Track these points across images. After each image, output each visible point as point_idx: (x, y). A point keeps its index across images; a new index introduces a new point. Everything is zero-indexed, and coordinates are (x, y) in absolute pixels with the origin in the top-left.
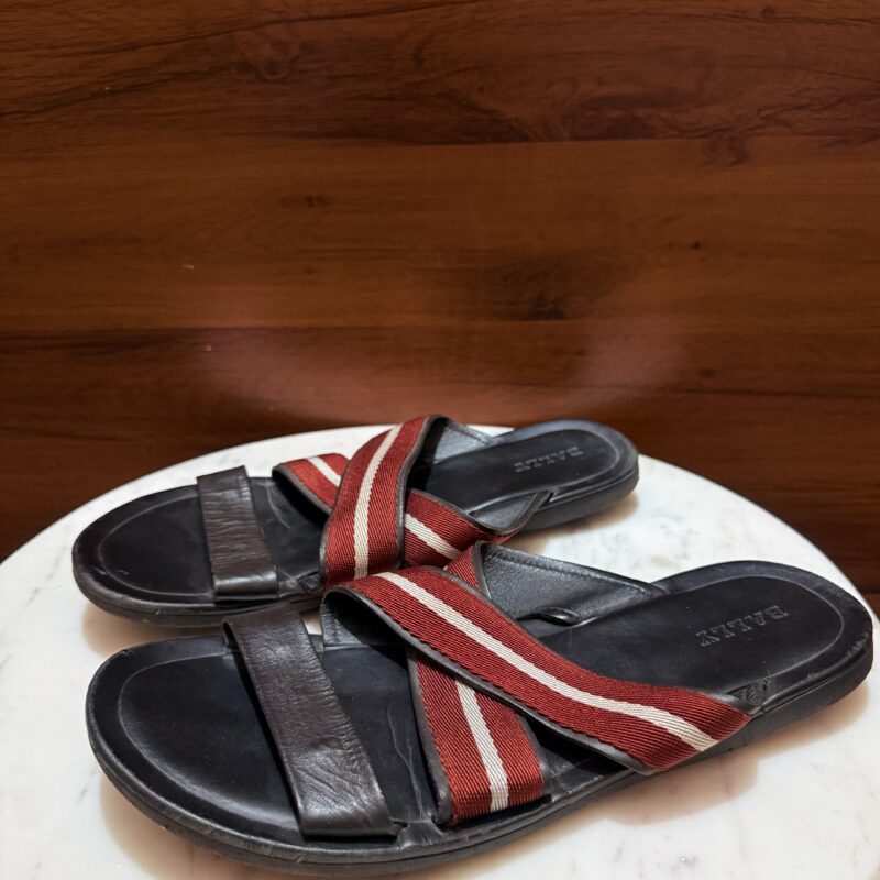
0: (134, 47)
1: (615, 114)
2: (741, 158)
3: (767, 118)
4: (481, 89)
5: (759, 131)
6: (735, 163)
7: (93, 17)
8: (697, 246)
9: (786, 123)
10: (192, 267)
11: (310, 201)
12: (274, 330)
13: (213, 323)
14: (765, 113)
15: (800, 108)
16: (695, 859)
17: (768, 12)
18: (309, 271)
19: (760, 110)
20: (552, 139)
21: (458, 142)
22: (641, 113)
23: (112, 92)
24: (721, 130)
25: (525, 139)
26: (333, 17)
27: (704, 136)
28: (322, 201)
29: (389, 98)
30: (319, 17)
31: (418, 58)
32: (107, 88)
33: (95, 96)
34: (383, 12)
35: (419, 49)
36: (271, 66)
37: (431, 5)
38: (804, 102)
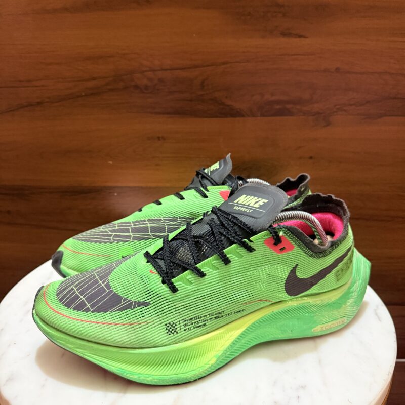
0: (94, 79)
1: (278, 107)
2: (328, 124)
3: (338, 109)
4: (226, 97)
5: (335, 114)
6: (325, 126)
8: (311, 158)
9: (345, 111)
10: (111, 162)
11: (159, 138)
12: (142, 188)
13: (119, 185)
14: (338, 107)
15: (351, 105)
16: (305, 386)
17: (337, 70)
18: (157, 165)
19: (335, 106)
20: (253, 116)
21: (217, 117)
22: (288, 106)
23: (86, 95)
24: (321, 114)
25: (243, 116)
26: (171, 70)
27: (314, 115)
28: (164, 138)
29: (191, 100)
30: (166, 70)
31: (202, 84)
32: (83, 94)
33: (78, 96)
34: (189, 68)
35: (203, 82)
36: (146, 87)
37: (208, 66)
38: (353, 103)
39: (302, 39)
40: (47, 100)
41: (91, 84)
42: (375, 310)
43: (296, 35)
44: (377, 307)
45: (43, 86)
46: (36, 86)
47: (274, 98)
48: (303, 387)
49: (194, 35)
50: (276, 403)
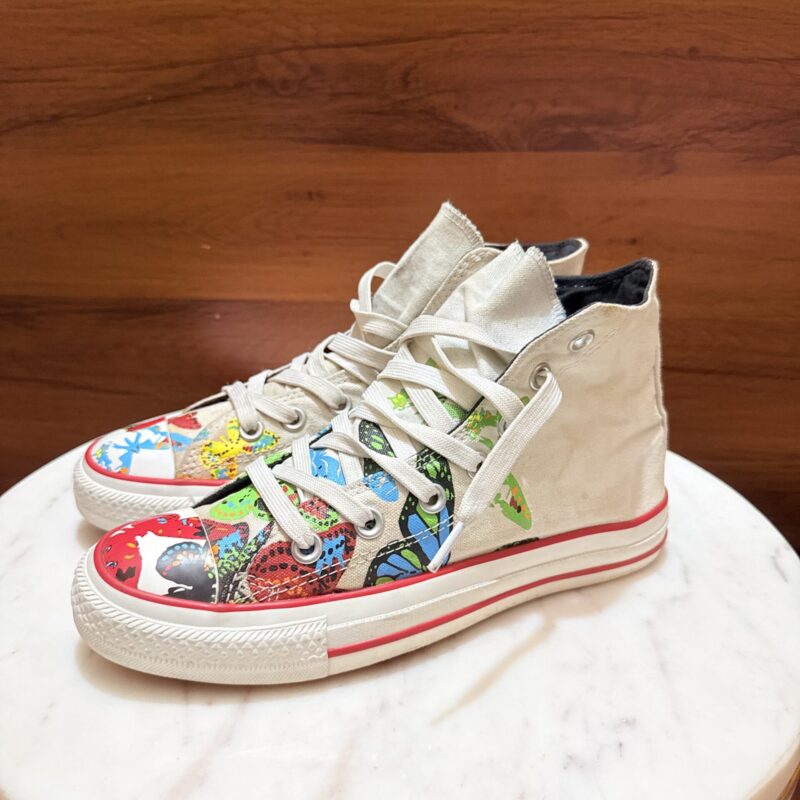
0: (172, 65)
1: (566, 130)
2: (671, 169)
3: (693, 136)
4: (456, 107)
5: (686, 147)
6: (667, 173)
7: (144, 41)
8: (634, 242)
9: (707, 141)
10: (208, 247)
11: (310, 195)
13: (226, 295)
14: (692, 132)
15: (721, 129)
16: (634, 721)
17: (693, 51)
18: (305, 254)
19: (687, 130)
20: (513, 149)
21: (435, 150)
22: (589, 129)
23: (154, 101)
24: (655, 146)
25: (490, 148)
26: (337, 46)
27: (641, 150)
28: (320, 195)
29: (380, 113)
30: (326, 46)
31: (405, 81)
32: (150, 98)
33: (139, 104)
35: (406, 74)
36: (285, 84)
37: (418, 39)
38: (724, 124)
40: (73, 111)
41: (166, 76)
42: (774, 558)
44: (777, 551)
45: (65, 80)
46: (50, 81)
47: (557, 111)
48: (630, 723)
50: (570, 757)
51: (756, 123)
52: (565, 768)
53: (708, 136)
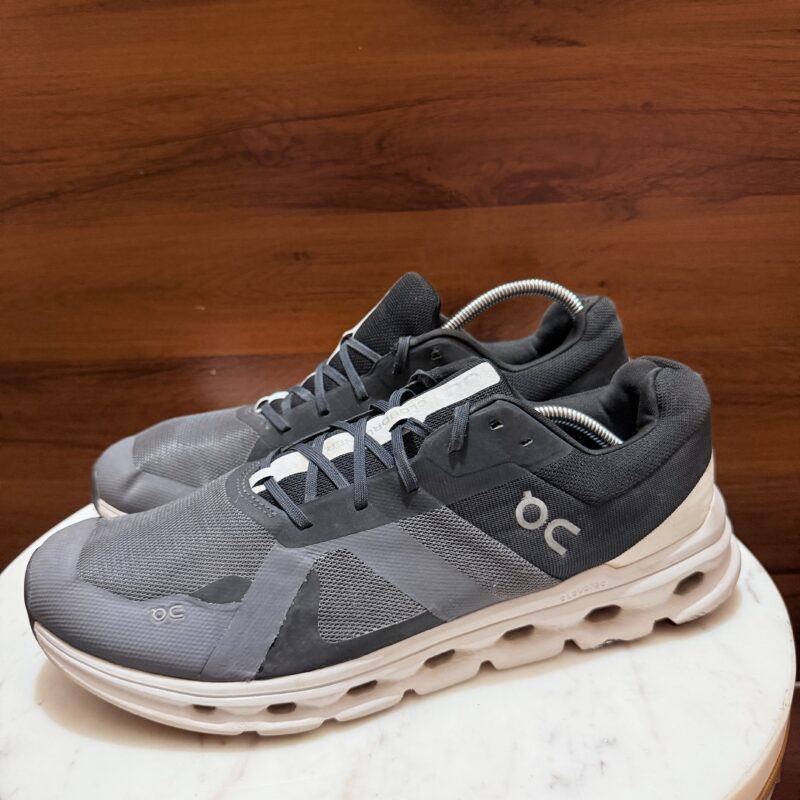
0: (163, 142)
1: (532, 185)
2: (634, 215)
3: (652, 183)
4: (429, 169)
5: (647, 194)
6: (628, 219)
7: (133, 122)
8: (602, 284)
9: (667, 187)
10: (202, 308)
11: (297, 256)
13: (220, 352)
14: (652, 180)
15: (678, 176)
16: (615, 740)
17: (647, 106)
18: (295, 310)
19: (646, 178)
20: (485, 205)
21: (411, 209)
22: (554, 183)
23: (146, 175)
24: (617, 194)
25: (463, 205)
26: (315, 118)
27: (603, 199)
28: (307, 256)
29: (358, 178)
30: (304, 119)
31: (380, 146)
32: (142, 173)
33: (132, 178)
34: (353, 113)
35: (381, 140)
36: (268, 154)
37: (389, 108)
38: (681, 171)
39: (575, 48)
40: (69, 188)
41: (156, 152)
42: (747, 581)
43: (561, 40)
44: (750, 573)
45: (61, 160)
46: (48, 161)
47: (524, 167)
48: (611, 743)
49: (360, 48)
50: (556, 777)
51: (710, 168)
52: (551, 787)
53: (667, 182)
